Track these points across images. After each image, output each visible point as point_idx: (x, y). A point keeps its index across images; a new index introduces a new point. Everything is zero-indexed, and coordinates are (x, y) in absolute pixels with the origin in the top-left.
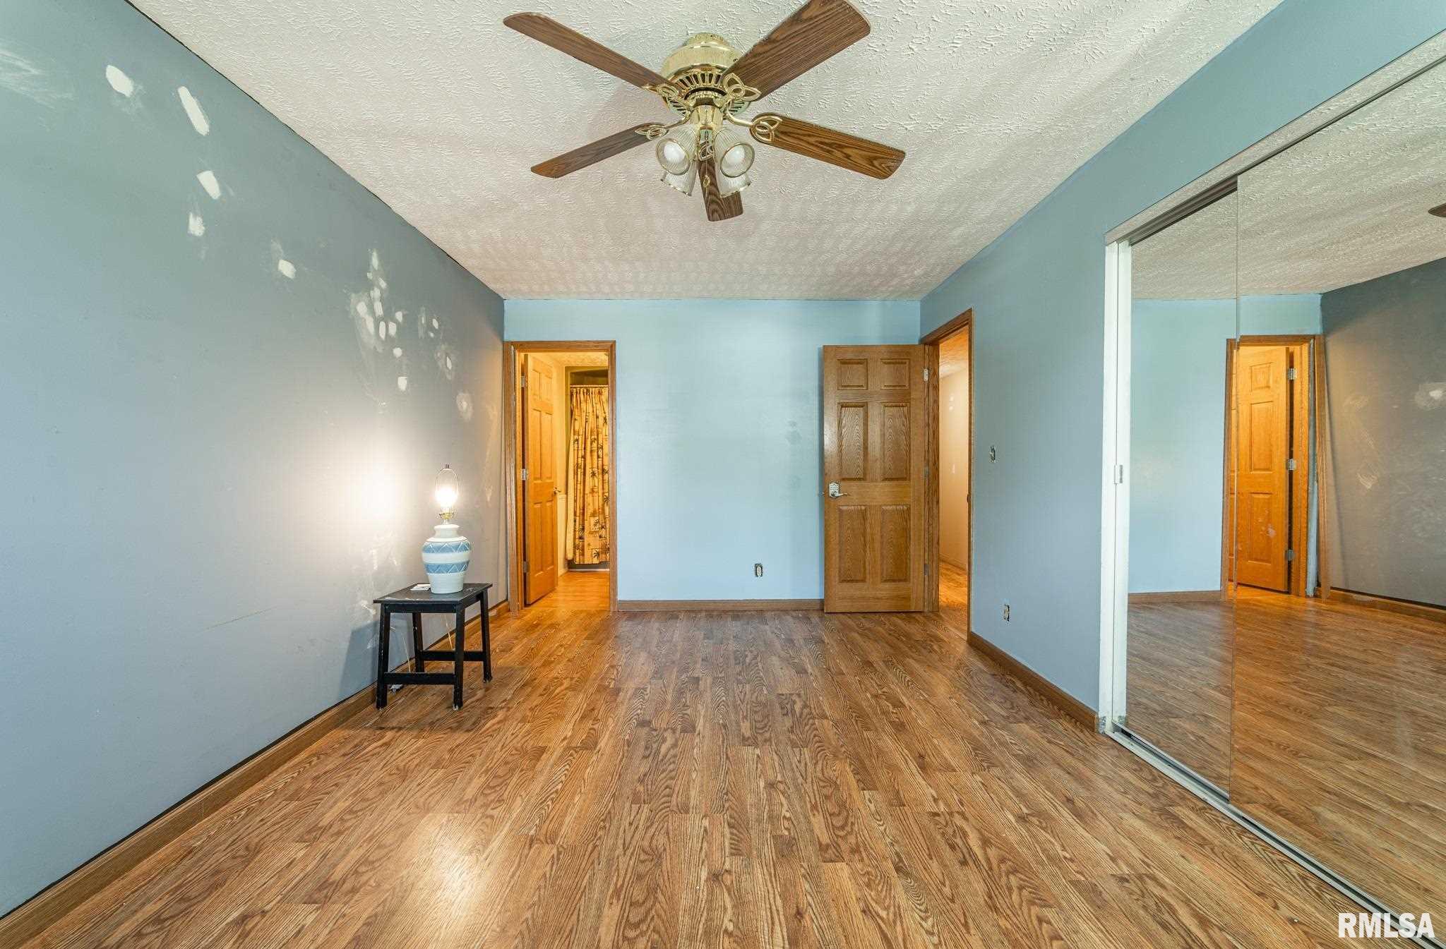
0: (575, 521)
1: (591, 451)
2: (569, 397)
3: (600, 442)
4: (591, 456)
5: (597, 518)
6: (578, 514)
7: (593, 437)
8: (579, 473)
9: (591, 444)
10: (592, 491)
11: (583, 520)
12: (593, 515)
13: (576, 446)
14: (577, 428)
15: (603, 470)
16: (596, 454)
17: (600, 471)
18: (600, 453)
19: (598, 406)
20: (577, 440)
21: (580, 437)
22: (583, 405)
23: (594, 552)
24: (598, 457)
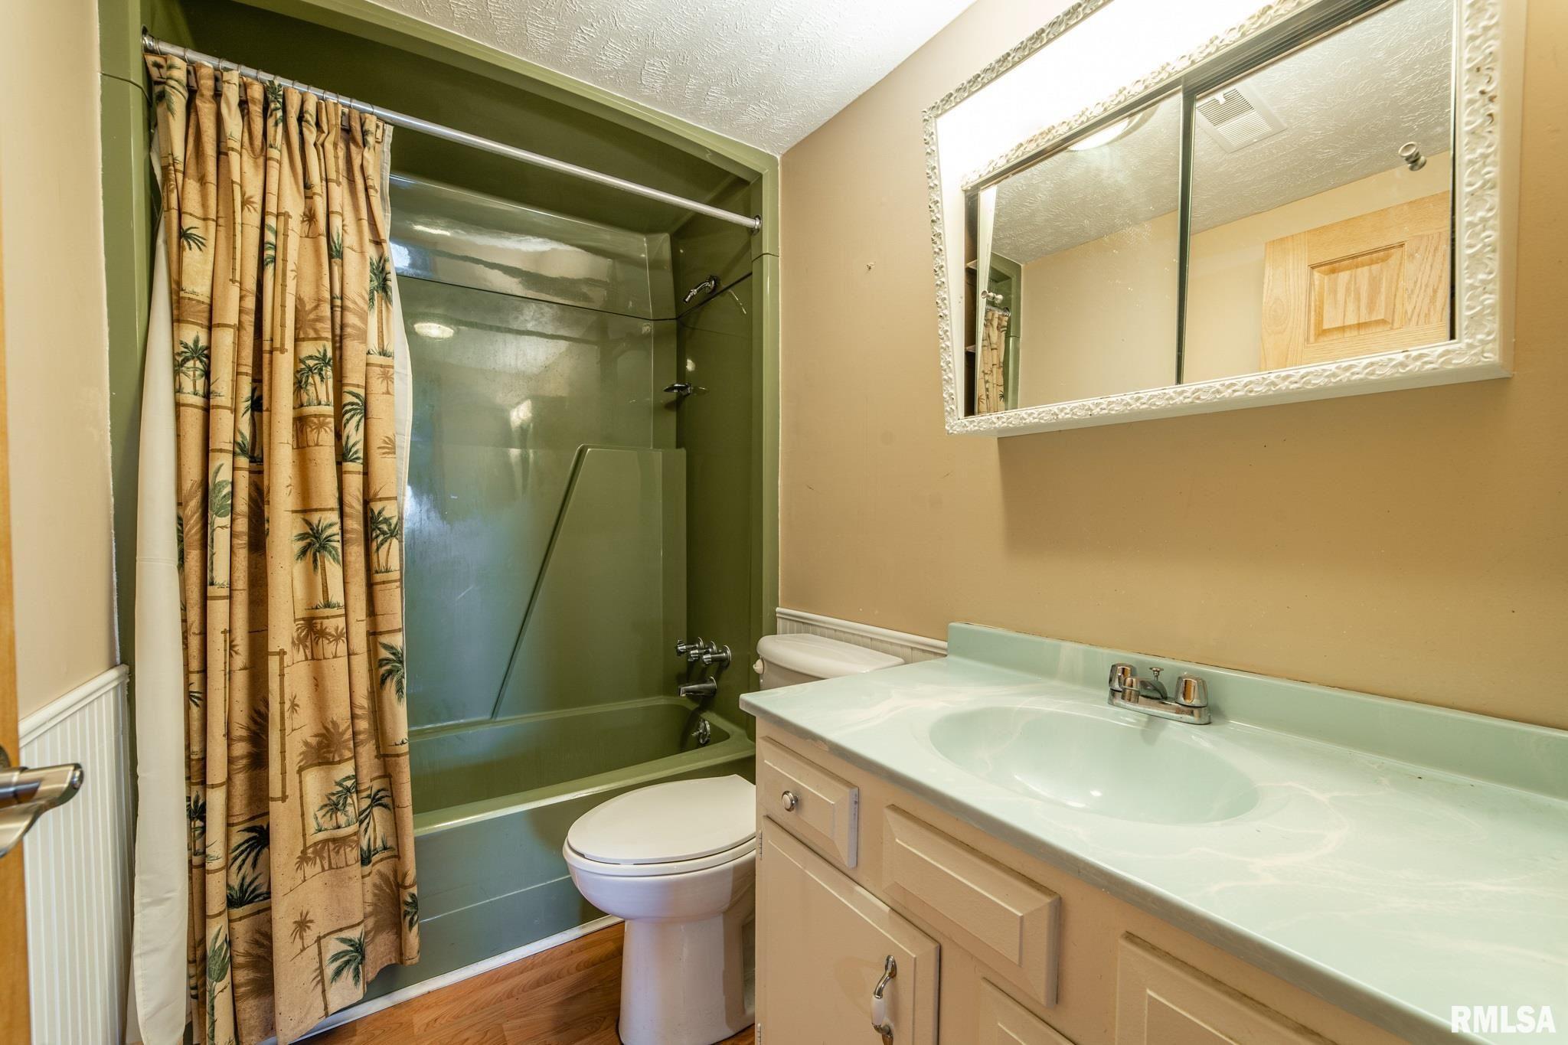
0: (197, 812)
1: (301, 422)
2: (135, 100)
3: (354, 376)
4: (301, 445)
5: (348, 769)
6: (217, 771)
7: (309, 349)
8: (221, 540)
9: (299, 386)
10: (312, 630)
11: (259, 797)
12: (323, 752)
13: (193, 383)
14: (197, 285)
15: (370, 521)
16: (327, 437)
17: (355, 525)
18: (354, 434)
19: (340, 194)
20: (205, 355)
21: (225, 340)
22: (243, 167)
23: (333, 946)
24: (342, 455)
